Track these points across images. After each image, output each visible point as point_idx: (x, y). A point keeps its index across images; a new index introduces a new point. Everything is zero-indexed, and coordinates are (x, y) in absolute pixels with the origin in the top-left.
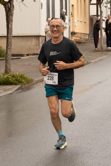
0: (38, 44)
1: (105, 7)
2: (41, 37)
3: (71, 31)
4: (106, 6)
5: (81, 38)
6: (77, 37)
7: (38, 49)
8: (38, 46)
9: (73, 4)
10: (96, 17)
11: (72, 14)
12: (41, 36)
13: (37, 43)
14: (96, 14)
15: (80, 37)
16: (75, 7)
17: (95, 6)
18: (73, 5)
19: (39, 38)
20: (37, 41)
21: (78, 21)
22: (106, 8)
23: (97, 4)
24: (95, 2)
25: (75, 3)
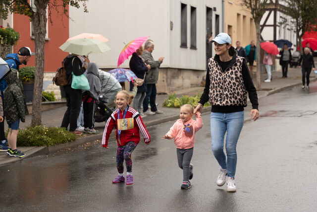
0: (165, 80)
1: (288, 29)
2: (170, 70)
4: (290, 28)
7: (165, 86)
8: (165, 83)
9: (230, 24)
12: (169, 68)
13: (164, 78)
14: (272, 39)
16: (234, 29)
17: (272, 28)
18: (230, 27)
19: (167, 71)
20: (165, 75)
22: (290, 31)
23: (275, 26)
24: (272, 23)
25: (234, 23)
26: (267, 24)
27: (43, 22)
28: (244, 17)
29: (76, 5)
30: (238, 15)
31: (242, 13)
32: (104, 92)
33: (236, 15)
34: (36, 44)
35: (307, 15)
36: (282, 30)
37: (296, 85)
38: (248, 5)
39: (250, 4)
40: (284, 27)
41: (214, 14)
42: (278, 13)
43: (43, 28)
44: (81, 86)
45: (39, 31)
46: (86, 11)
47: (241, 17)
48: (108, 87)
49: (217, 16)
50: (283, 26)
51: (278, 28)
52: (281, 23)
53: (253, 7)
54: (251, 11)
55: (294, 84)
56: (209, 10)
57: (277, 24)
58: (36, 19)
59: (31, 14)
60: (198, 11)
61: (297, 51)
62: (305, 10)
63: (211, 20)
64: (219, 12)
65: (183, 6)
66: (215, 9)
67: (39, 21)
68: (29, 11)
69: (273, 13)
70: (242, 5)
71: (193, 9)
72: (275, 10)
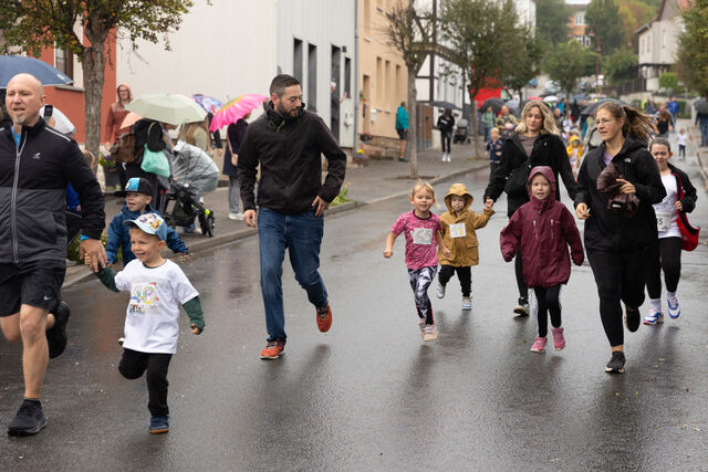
1: (451, 84)
3: (360, 131)
5: (386, 148)
6: (376, 145)
9: (367, 74)
10: (427, 104)
11: (361, 96)
14: (427, 98)
15: (382, 146)
16: (372, 80)
17: (428, 81)
18: (366, 77)
21: (379, 111)
22: (453, 87)
23: (431, 78)
24: (428, 74)
25: (372, 73)
26: (420, 74)
27: (100, 64)
28: (387, 62)
29: (153, 38)
30: (379, 59)
31: (385, 57)
32: (191, 178)
33: (375, 59)
34: (87, 99)
35: (481, 64)
36: (443, 84)
37: (469, 172)
38: (399, 45)
39: (402, 43)
40: (445, 81)
41: (343, 56)
42: (436, 58)
43: (99, 74)
44: (157, 169)
45: (93, 78)
46: (168, 48)
47: (383, 62)
48: (198, 171)
49: (348, 60)
50: (443, 78)
51: (436, 82)
52: (441, 75)
53: (406, 48)
54: (402, 54)
55: (466, 169)
56: (335, 50)
57: (436, 74)
58: (88, 58)
59: (79, 50)
60: (319, 51)
61: (464, 117)
62: (480, 55)
63: (338, 67)
64: (350, 54)
65: (297, 43)
66: (345, 49)
67: (93, 62)
68: (76, 45)
69: (428, 57)
70: (389, 44)
71: (312, 48)
72: (433, 54)
